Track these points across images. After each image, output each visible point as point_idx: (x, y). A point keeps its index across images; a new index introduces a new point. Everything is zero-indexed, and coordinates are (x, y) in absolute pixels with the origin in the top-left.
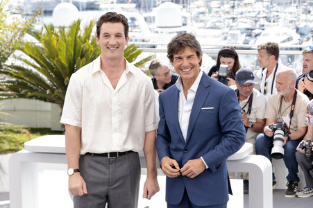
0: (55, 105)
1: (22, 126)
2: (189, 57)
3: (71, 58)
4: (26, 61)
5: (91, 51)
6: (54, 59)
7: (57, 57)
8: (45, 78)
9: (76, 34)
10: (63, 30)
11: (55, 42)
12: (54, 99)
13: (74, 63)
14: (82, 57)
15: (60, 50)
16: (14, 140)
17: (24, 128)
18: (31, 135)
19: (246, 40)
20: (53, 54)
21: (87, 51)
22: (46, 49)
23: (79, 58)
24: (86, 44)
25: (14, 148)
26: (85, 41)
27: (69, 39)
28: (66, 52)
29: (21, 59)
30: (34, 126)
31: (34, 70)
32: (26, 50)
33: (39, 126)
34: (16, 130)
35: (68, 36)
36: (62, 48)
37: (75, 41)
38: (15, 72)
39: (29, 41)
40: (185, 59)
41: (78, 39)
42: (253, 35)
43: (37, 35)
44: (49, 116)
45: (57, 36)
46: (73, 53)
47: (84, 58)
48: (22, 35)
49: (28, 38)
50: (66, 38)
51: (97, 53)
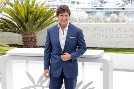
0: (20, 34)
1: (6, 44)
2: (66, 16)
3: (26, 14)
4: (7, 16)
5: (35, 11)
6: (18, 15)
7: (20, 14)
8: (15, 23)
9: (28, 4)
10: (23, 2)
11: (19, 8)
12: (19, 32)
13: (28, 17)
14: (31, 14)
15: (21, 11)
16: (2, 50)
17: (7, 45)
18: (10, 47)
19: (101, 5)
20: (19, 13)
21: (33, 11)
22: (16, 11)
23: (29, 14)
24: (32, 9)
25: (3, 53)
26: (32, 7)
27: (25, 6)
28: (24, 12)
29: (5, 15)
30: (11, 43)
31: (10, 20)
32: (7, 12)
33: (13, 43)
34: (3, 45)
35: (25, 5)
36: (22, 10)
37: (28, 7)
38: (2, 21)
39: (8, 7)
40: (64, 16)
41: (29, 6)
42: (104, 2)
43: (11, 5)
44: (17, 39)
45: (20, 5)
46: (27, 12)
47: (32, 15)
48: (5, 5)
49: (8, 6)
50: (24, 6)
51: (37, 12)
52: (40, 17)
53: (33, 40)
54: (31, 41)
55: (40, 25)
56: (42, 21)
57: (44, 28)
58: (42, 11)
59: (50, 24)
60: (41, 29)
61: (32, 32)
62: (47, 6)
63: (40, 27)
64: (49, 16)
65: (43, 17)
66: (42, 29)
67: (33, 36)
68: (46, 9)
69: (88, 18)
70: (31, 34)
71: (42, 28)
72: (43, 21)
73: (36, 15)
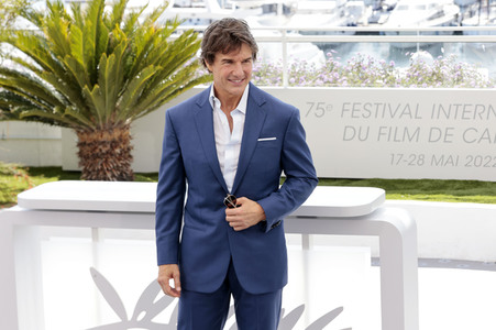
0: (69, 130)
1: (17, 164)
3: (92, 54)
4: (19, 60)
5: (124, 43)
6: (63, 55)
7: (70, 53)
8: (50, 87)
9: (99, 14)
10: (79, 8)
11: (65, 30)
12: (66, 121)
13: (97, 63)
14: (109, 53)
15: (73, 42)
16: (2, 187)
17: (18, 168)
18: (30, 179)
19: (373, 17)
20: (63, 49)
21: (116, 43)
22: (53, 43)
23: (104, 54)
24: (114, 32)
26: (114, 27)
27: (88, 23)
28: (84, 44)
29: (11, 58)
30: (35, 164)
31: (33, 75)
33: (44, 163)
35: (86, 19)
36: (77, 40)
37: (99, 27)
38: (2, 79)
41: (102, 24)
42: (385, 7)
45: (69, 19)
46: (95, 46)
47: (113, 54)
48: (12, 18)
50: (84, 21)
51: (134, 45)
52: (146, 65)
53: (118, 151)
54: (112, 155)
55: (145, 93)
56: (151, 79)
57: (158, 106)
58: (152, 40)
59: (181, 89)
60: (149, 111)
61: (112, 120)
62: (169, 23)
63: (145, 102)
64: (179, 60)
65: (156, 65)
66: (153, 109)
67: (116, 134)
68: (166, 33)
69: (324, 69)
70: (110, 130)
71: (151, 107)
72: (155, 80)
73: (130, 58)
